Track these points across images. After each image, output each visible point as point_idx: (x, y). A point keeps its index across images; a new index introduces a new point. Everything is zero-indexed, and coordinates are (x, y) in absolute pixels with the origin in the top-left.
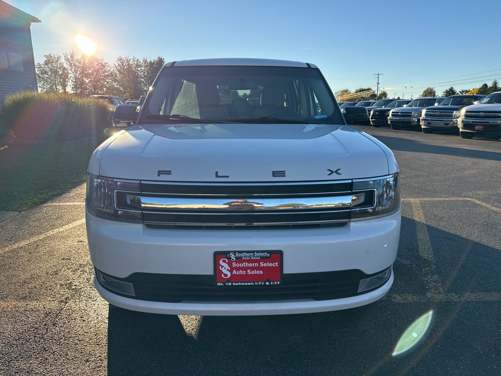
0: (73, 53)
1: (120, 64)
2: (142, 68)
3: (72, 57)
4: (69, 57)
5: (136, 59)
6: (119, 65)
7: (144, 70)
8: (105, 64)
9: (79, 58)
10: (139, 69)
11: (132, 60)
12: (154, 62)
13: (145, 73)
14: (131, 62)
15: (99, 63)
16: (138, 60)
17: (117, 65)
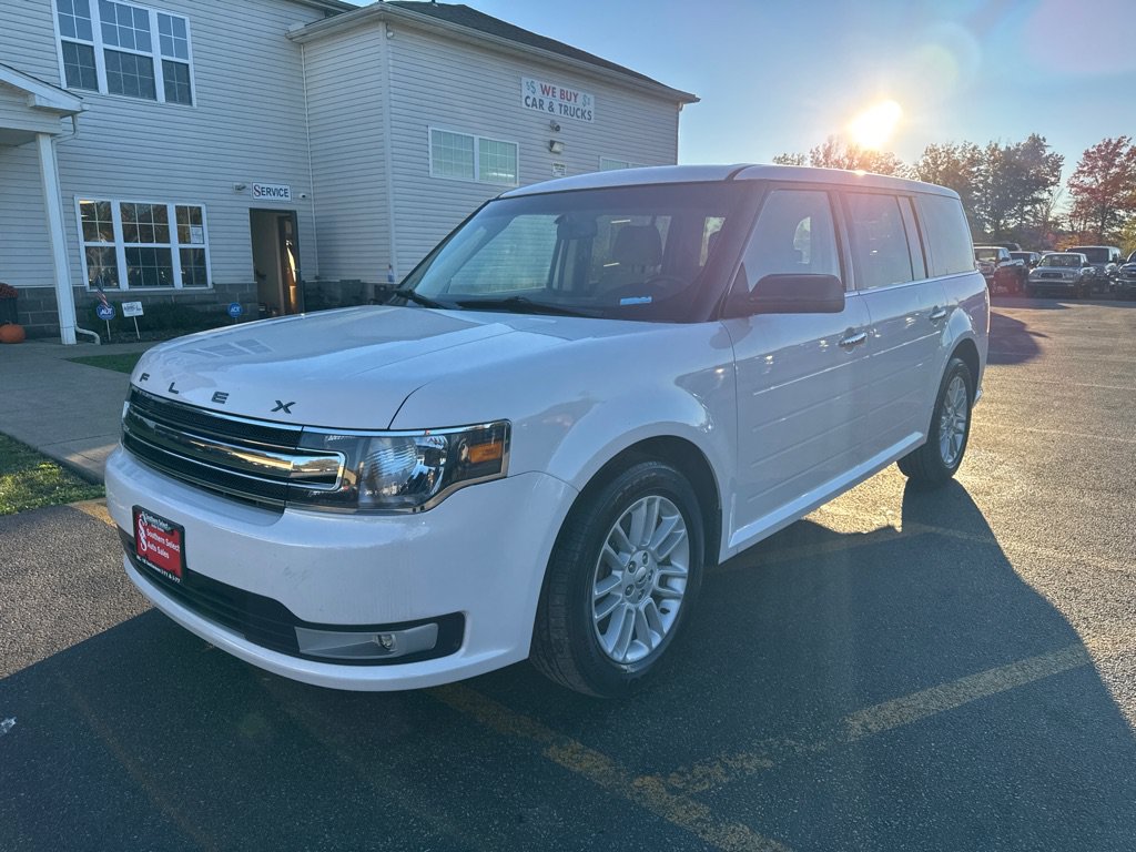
0: (830, 147)
1: (930, 161)
2: (982, 167)
3: (827, 155)
4: (821, 157)
5: (972, 146)
6: (927, 164)
7: (987, 171)
8: (896, 164)
9: (842, 156)
10: (975, 169)
11: (960, 150)
12: (1018, 150)
13: (988, 177)
14: (957, 155)
15: (882, 164)
16: (974, 148)
17: (921, 164)
